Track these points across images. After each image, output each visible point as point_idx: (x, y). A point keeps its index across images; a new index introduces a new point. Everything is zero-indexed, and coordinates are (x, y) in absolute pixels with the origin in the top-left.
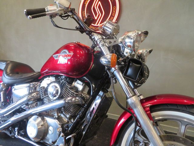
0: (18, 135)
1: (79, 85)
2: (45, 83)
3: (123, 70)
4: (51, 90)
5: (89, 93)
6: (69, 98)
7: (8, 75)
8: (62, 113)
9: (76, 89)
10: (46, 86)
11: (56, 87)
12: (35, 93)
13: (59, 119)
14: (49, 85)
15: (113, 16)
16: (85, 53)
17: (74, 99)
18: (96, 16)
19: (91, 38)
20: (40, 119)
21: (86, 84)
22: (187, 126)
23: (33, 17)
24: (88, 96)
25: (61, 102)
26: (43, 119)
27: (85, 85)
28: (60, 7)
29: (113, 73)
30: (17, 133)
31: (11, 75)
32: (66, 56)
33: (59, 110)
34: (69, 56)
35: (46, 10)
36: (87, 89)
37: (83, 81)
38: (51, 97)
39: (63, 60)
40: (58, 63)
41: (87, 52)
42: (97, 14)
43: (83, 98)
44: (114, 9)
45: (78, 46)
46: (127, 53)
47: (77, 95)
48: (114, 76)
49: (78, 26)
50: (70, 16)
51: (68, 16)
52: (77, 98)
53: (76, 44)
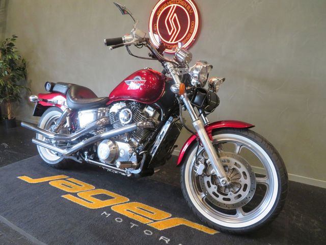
0: (88, 158)
1: (150, 111)
2: (115, 108)
3: (191, 98)
4: (122, 115)
5: (159, 119)
6: (140, 123)
7: (73, 99)
8: (132, 137)
9: (147, 115)
10: (116, 111)
11: (129, 112)
12: (103, 119)
13: (130, 142)
14: (120, 110)
15: (190, 33)
16: (157, 80)
17: (145, 123)
18: (170, 31)
19: (163, 65)
20: (111, 143)
21: (157, 110)
22: (242, 147)
23: (114, 48)
24: (158, 122)
25: (133, 126)
26: (114, 143)
27: (156, 112)
28: (136, 37)
29: (182, 100)
30: (86, 156)
31: (76, 99)
32: (139, 82)
33: (130, 134)
34: (142, 82)
35: (123, 39)
36: (158, 115)
37: (154, 107)
38: (122, 122)
39: (134, 85)
40: (128, 89)
41: (158, 79)
42: (171, 29)
43: (154, 123)
44: (192, 24)
45: (150, 73)
46: (193, 83)
47: (148, 120)
48: (183, 103)
49: (151, 53)
50: (144, 44)
51: (143, 44)
52: (148, 123)
53: (148, 70)
